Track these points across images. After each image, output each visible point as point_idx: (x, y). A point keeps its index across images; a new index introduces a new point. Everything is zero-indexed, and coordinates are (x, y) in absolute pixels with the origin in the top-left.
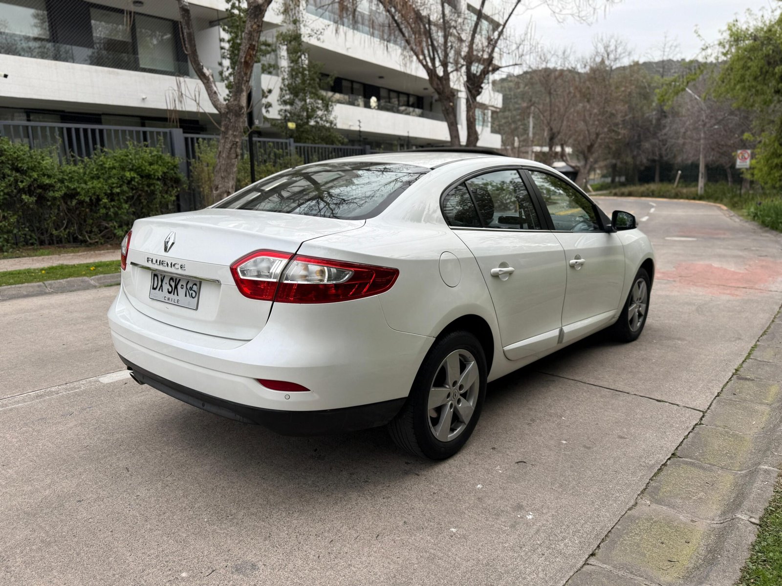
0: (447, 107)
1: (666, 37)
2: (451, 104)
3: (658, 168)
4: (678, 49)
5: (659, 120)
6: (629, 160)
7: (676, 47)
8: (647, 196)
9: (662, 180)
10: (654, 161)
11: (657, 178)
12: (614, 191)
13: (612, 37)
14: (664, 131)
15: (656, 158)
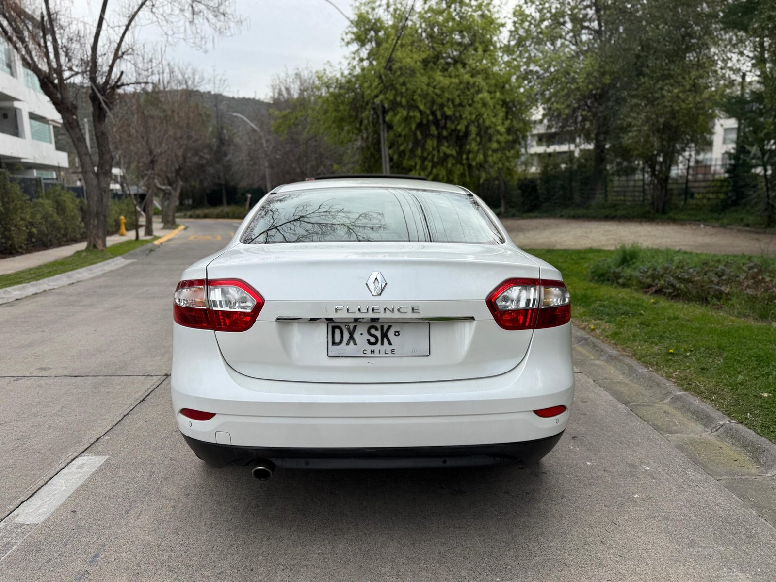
0: (70, 120)
1: (214, 70)
2: (75, 117)
3: (224, 192)
4: (226, 83)
5: (219, 147)
6: (197, 185)
7: (225, 81)
8: (223, 217)
9: (229, 203)
10: (220, 185)
11: (225, 200)
12: (189, 213)
13: (189, 64)
14: (227, 158)
15: (223, 182)
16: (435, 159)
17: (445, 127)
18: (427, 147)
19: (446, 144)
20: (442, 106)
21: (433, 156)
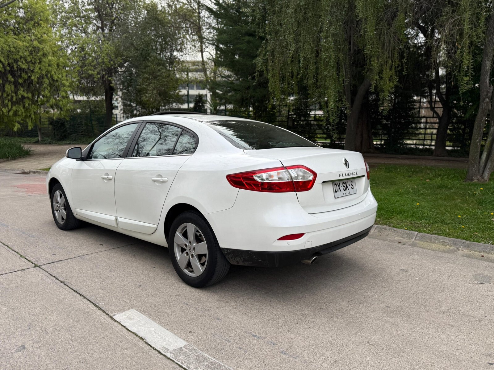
16: (14, 100)
17: (20, 77)
18: (6, 89)
19: (22, 89)
20: (16, 61)
21: (12, 97)
